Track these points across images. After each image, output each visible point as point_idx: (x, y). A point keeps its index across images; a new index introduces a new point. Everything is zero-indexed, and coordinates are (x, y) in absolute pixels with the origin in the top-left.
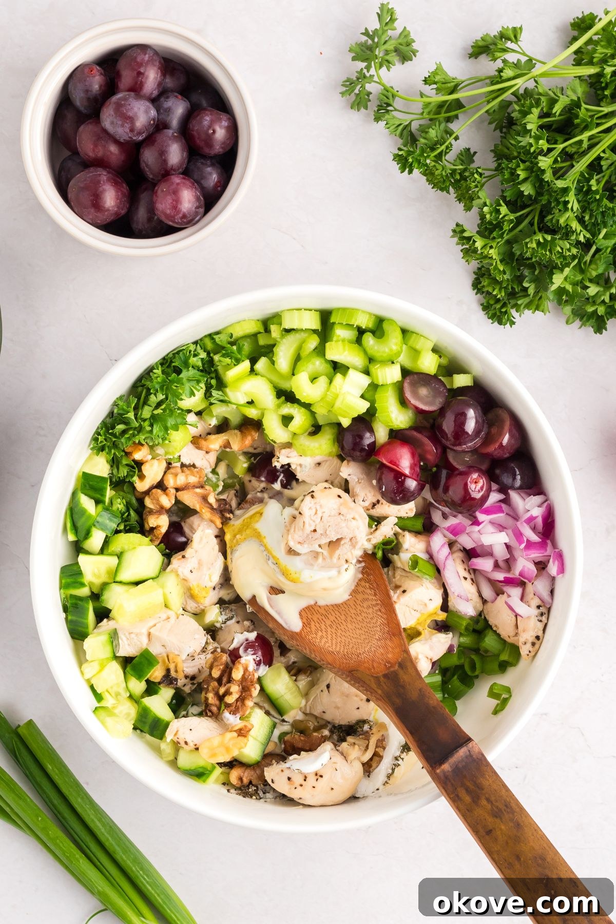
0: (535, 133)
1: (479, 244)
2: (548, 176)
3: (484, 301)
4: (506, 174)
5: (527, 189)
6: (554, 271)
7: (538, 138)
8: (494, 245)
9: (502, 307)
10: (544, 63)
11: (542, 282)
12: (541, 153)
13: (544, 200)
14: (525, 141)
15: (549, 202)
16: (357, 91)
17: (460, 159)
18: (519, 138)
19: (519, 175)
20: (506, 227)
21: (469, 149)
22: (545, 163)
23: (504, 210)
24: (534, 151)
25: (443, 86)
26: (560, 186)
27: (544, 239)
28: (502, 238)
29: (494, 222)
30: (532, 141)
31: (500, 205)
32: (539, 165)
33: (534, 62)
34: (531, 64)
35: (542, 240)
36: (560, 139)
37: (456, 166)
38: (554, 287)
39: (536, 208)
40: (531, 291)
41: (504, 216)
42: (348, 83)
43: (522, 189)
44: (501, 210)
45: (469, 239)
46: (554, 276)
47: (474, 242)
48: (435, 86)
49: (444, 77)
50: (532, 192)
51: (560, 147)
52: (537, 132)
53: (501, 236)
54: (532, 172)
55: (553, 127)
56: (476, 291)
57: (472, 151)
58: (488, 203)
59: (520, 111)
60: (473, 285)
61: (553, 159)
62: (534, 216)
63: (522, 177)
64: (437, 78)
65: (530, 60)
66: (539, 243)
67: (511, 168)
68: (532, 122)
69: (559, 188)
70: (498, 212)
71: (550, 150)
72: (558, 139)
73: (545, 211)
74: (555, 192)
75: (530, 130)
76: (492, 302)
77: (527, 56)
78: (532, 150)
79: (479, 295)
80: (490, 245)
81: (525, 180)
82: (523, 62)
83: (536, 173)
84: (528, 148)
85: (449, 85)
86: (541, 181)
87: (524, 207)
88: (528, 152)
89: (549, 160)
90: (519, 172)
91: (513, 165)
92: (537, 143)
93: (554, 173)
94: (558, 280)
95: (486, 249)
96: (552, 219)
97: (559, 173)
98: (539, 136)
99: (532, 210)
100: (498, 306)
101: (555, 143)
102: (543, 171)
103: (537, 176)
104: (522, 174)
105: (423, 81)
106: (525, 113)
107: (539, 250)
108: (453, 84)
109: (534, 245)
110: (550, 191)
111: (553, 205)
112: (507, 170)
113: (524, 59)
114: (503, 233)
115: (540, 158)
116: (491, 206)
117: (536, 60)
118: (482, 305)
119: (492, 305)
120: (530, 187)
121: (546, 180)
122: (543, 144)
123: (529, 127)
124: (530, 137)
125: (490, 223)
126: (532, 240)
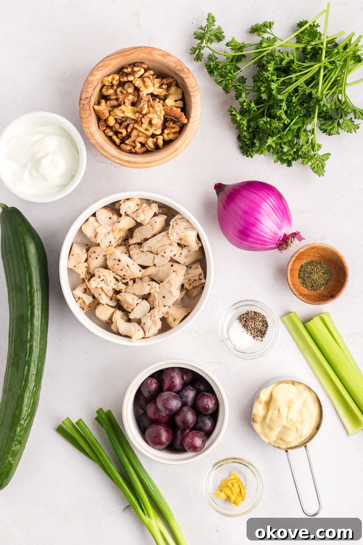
0: (272, 72)
1: (238, 118)
2: (274, 92)
3: (241, 145)
4: (256, 88)
5: (264, 96)
6: (269, 137)
7: (272, 74)
8: (245, 119)
9: (248, 148)
10: (282, 40)
11: (263, 142)
12: (273, 81)
13: (272, 102)
14: (266, 74)
15: (273, 104)
16: (197, 53)
17: (238, 81)
18: (264, 73)
19: (261, 90)
20: (252, 112)
21: (243, 77)
22: (274, 86)
23: (253, 105)
24: (270, 80)
25: (235, 47)
26: (279, 98)
27: (267, 120)
28: (250, 116)
29: (247, 109)
30: (270, 75)
31: (252, 103)
32: (271, 87)
33: (276, 39)
34: (275, 39)
35: (265, 121)
36: (283, 75)
37: (236, 83)
38: (267, 144)
39: (267, 105)
40: (257, 145)
41: (252, 108)
42: (193, 49)
43: (262, 96)
44: (252, 105)
45: (234, 115)
46: (268, 140)
47: (237, 117)
48: (231, 47)
49: (235, 43)
50: (266, 98)
51: (282, 79)
52: (273, 72)
53: (249, 116)
54: (267, 89)
55: (281, 70)
56: (239, 140)
57: (245, 78)
58: (246, 101)
59: (266, 61)
60: (237, 138)
61: (278, 84)
62: (266, 108)
63: (262, 91)
64: (232, 44)
65: (275, 38)
66: (264, 122)
67: (258, 86)
68: (271, 67)
69: (279, 99)
70: (250, 105)
71: (277, 80)
72: (282, 75)
73: (270, 107)
74: (277, 100)
75: (269, 70)
76: (244, 146)
77: (274, 36)
78: (269, 79)
79: (239, 142)
80: (243, 119)
81: (264, 92)
82: (271, 38)
83: (269, 90)
84: (267, 78)
85: (237, 47)
86: (271, 94)
87: (262, 103)
88: (267, 80)
89: (276, 85)
90: (262, 88)
91: (259, 84)
92: (272, 76)
93: (277, 91)
94: (270, 141)
95: (241, 121)
96: (274, 112)
97: (279, 91)
98: (273, 73)
99: (265, 105)
100: (246, 147)
101: (280, 77)
102: (273, 90)
103: (269, 91)
104: (263, 89)
105: (226, 45)
106: (269, 62)
107: (265, 124)
108: (239, 47)
109: (262, 122)
110: (275, 99)
111: (275, 105)
112: (256, 86)
113: (272, 37)
114: (250, 115)
115: (272, 83)
116: (248, 102)
117: (277, 38)
118: (240, 146)
119: (244, 147)
120: (266, 95)
121: (273, 94)
122: (275, 78)
123: (269, 69)
124: (269, 73)
125: (245, 109)
126: (261, 120)
